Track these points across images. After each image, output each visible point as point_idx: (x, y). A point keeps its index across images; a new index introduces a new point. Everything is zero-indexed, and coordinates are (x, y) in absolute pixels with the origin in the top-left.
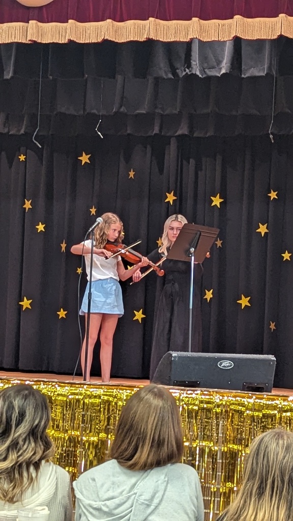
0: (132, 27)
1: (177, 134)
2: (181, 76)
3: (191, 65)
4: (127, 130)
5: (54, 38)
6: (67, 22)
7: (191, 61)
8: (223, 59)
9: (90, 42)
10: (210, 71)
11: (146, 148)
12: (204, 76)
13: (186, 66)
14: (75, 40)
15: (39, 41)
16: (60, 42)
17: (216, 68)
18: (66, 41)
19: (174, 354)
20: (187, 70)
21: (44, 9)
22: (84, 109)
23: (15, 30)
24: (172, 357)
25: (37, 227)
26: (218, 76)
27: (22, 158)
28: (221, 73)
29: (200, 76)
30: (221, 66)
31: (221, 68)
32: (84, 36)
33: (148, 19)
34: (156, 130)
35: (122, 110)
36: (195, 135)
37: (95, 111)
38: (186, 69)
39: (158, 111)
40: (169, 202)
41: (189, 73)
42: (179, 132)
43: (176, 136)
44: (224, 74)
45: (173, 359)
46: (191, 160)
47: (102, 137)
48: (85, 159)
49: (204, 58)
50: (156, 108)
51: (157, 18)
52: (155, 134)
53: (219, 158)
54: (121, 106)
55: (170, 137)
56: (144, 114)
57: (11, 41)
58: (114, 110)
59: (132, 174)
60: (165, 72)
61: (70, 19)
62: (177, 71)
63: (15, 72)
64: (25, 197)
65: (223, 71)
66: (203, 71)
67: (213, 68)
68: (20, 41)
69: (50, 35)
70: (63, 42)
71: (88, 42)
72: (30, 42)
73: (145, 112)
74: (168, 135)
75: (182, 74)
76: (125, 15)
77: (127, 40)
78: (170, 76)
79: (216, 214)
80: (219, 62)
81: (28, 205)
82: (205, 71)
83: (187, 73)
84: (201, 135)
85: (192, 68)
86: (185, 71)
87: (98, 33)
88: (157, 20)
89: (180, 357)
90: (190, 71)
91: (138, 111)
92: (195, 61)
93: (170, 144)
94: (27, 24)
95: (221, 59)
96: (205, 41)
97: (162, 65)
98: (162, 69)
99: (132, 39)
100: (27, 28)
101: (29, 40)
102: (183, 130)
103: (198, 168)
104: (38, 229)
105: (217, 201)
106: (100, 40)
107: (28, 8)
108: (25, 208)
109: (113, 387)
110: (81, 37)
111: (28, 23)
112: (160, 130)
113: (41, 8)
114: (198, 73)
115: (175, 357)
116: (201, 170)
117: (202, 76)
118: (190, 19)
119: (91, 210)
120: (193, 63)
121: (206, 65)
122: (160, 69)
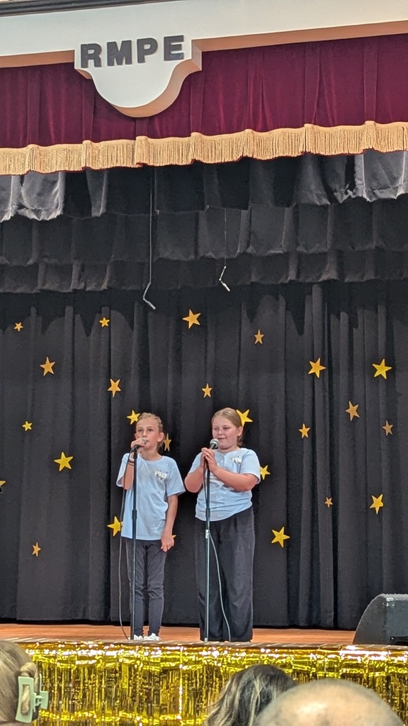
0: (281, 139)
1: (320, 280)
2: (341, 202)
3: (355, 185)
4: (250, 277)
5: (172, 158)
6: (190, 136)
7: (356, 180)
8: (401, 175)
9: (223, 161)
10: (382, 193)
11: (277, 299)
12: (374, 199)
13: (347, 187)
14: (202, 159)
15: (151, 164)
16: (180, 164)
17: (388, 187)
18: (189, 162)
19: (390, 598)
20: (350, 193)
21: (156, 119)
22: (196, 253)
23: (117, 150)
24: (386, 602)
25: (128, 417)
26: (394, 199)
27: (105, 322)
28: (398, 194)
29: (368, 199)
30: (398, 185)
31: (398, 187)
32: (213, 154)
33: (303, 126)
34: (292, 275)
35: (250, 250)
36: (347, 280)
37: (210, 254)
38: (348, 191)
39: (300, 249)
40: (314, 374)
41: (353, 197)
42: (324, 277)
43: (320, 282)
44: (402, 195)
45: (387, 605)
46: (342, 313)
47: (229, 290)
48: (192, 319)
49: (372, 176)
50: (298, 245)
51: (315, 124)
52: (291, 281)
53: (382, 310)
54: (248, 246)
55: (311, 284)
56: (279, 254)
57: (112, 166)
58: (238, 251)
59: (259, 337)
60: (318, 196)
61: (193, 132)
62: (335, 194)
63: (108, 207)
64: (109, 377)
65: (401, 192)
66: (371, 192)
67: (386, 187)
68: (125, 165)
69: (165, 155)
70: (184, 163)
71: (220, 161)
72: (137, 166)
73: (281, 252)
74: (308, 281)
75: (342, 198)
76: (269, 123)
77: (275, 156)
78: (326, 201)
79: (382, 387)
80: (394, 180)
81: (115, 387)
82: (374, 193)
83: (350, 197)
84: (356, 279)
85: (357, 189)
86: (346, 193)
87: (232, 149)
88: (316, 127)
89: (397, 602)
90: (354, 194)
91: (272, 252)
92: (361, 180)
93: (311, 293)
94: (133, 141)
95: (396, 175)
96: (385, 151)
97: (313, 187)
98: (313, 192)
99: (281, 155)
100: (133, 146)
101: (137, 164)
102: (330, 274)
103: (352, 324)
104: (130, 420)
105: (382, 370)
106: (236, 158)
107: (134, 119)
108: (111, 392)
109: (309, 651)
110: (210, 155)
111: (135, 139)
112: (298, 276)
113: (151, 118)
114: (365, 196)
115: (390, 602)
116: (357, 327)
117: (370, 198)
118: (362, 123)
119: (203, 390)
120: (358, 182)
121: (374, 184)
122: (311, 192)
